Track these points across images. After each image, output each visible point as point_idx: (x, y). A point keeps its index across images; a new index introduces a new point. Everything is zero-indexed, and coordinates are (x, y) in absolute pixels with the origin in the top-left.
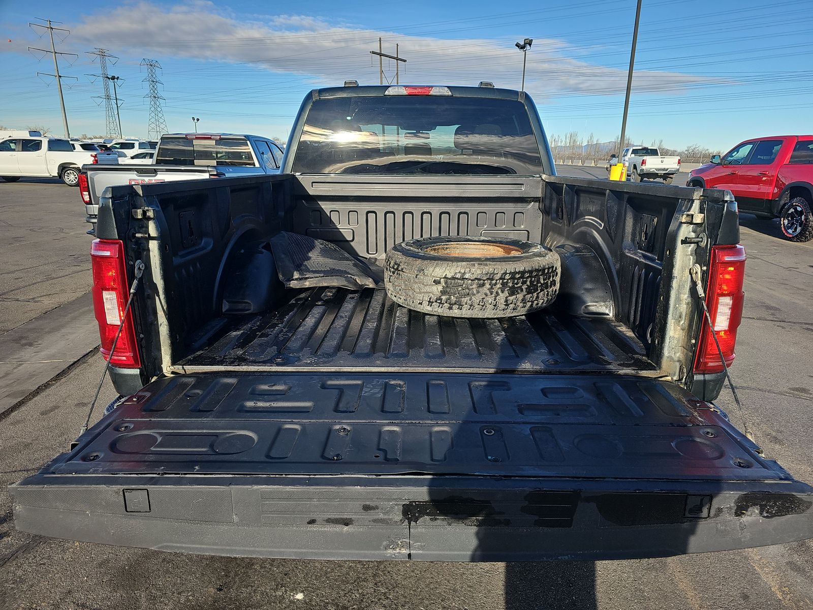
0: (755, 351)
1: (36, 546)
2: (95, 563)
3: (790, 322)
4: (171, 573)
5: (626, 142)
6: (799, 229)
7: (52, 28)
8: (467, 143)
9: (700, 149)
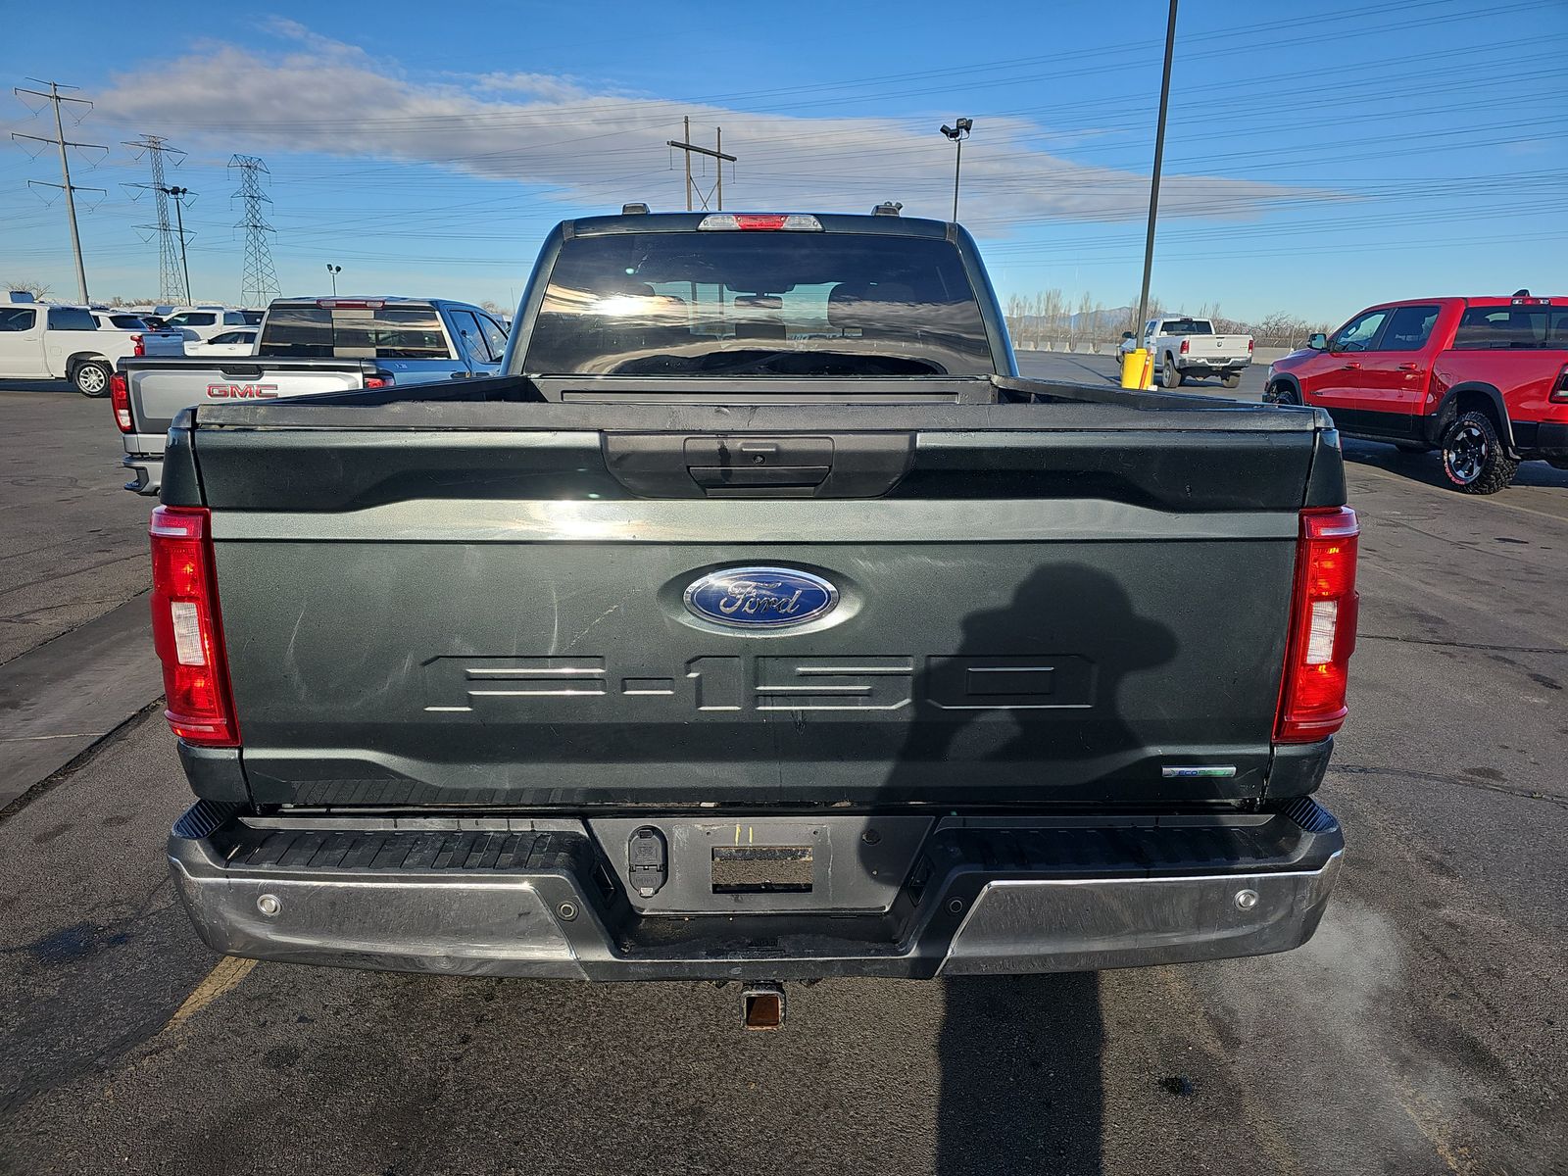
0: (1399, 701)
1: (29, 1098)
2: (144, 1128)
3: (1463, 645)
4: (294, 1145)
5: (1150, 308)
6: (1477, 470)
7: (58, 98)
8: (851, 317)
9: (1291, 321)
